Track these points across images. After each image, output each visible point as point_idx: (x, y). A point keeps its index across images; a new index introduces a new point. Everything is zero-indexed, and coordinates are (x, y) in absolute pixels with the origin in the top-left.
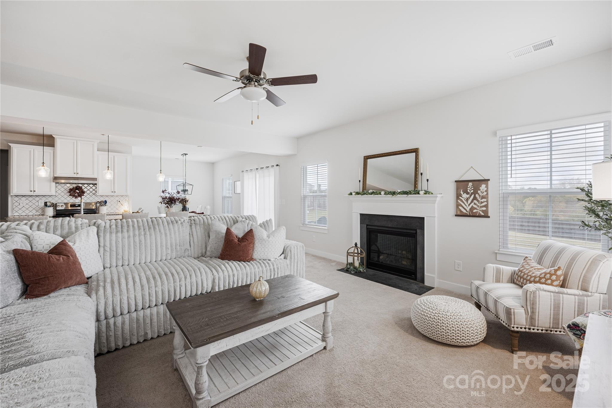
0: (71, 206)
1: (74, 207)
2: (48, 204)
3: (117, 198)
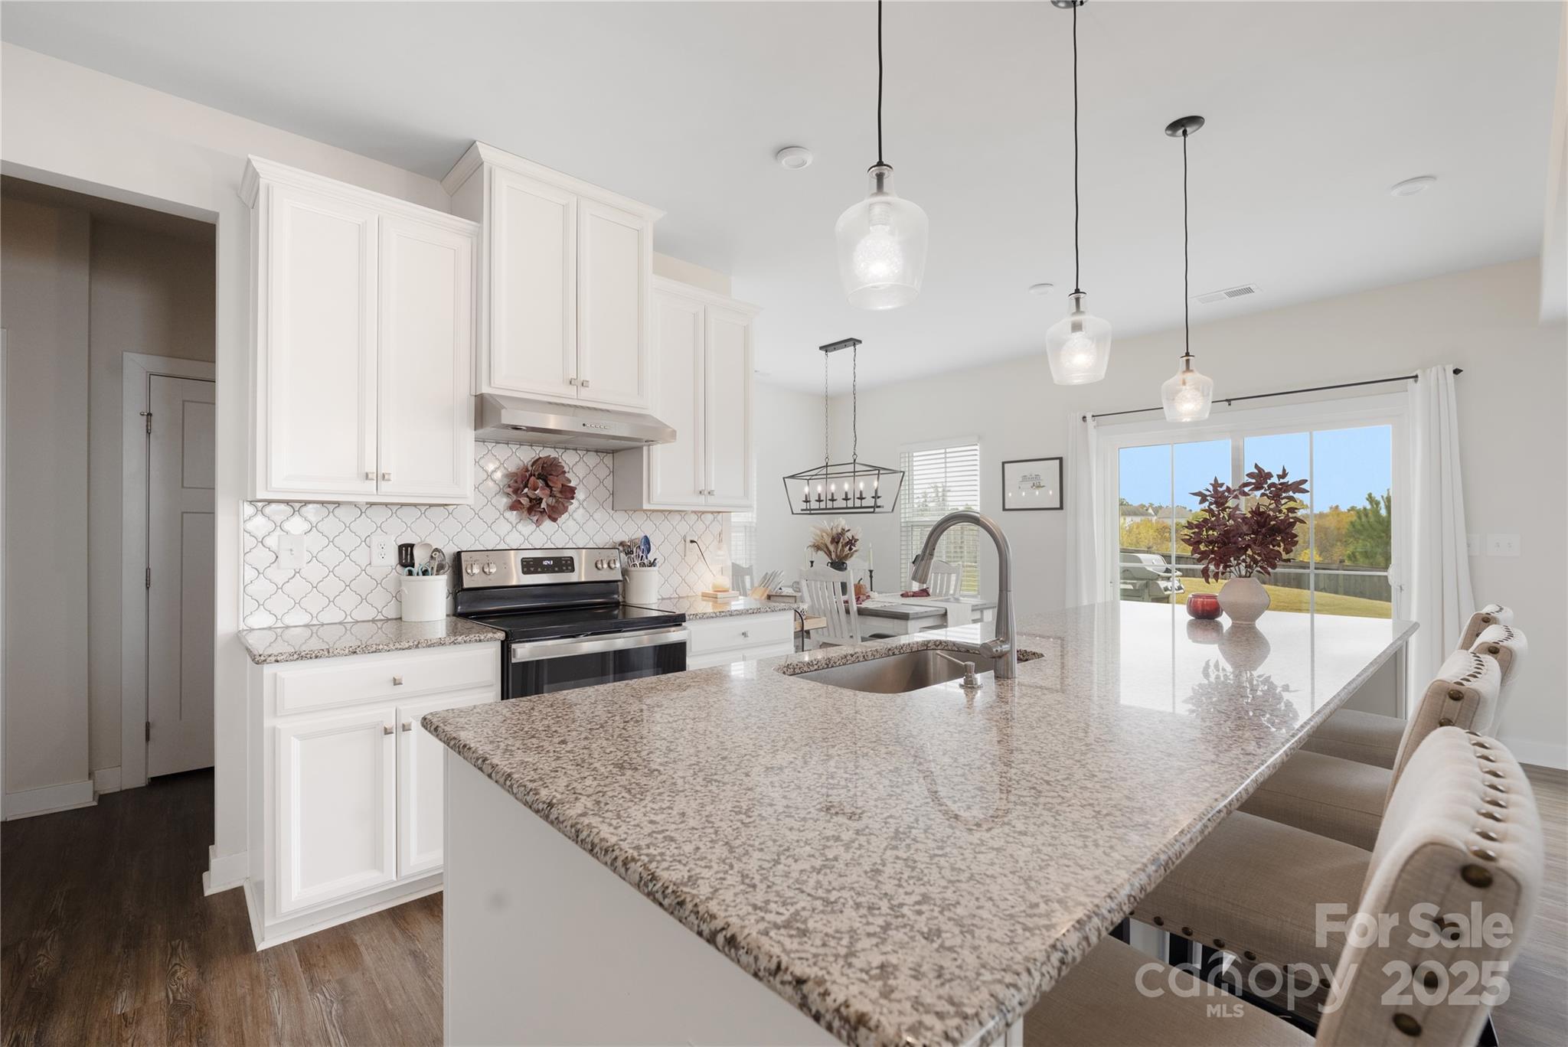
0: (531, 566)
1: (536, 572)
2: (420, 557)
3: (683, 528)
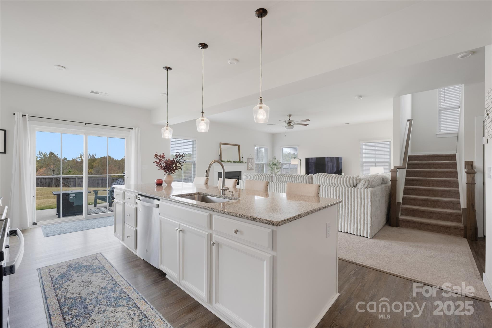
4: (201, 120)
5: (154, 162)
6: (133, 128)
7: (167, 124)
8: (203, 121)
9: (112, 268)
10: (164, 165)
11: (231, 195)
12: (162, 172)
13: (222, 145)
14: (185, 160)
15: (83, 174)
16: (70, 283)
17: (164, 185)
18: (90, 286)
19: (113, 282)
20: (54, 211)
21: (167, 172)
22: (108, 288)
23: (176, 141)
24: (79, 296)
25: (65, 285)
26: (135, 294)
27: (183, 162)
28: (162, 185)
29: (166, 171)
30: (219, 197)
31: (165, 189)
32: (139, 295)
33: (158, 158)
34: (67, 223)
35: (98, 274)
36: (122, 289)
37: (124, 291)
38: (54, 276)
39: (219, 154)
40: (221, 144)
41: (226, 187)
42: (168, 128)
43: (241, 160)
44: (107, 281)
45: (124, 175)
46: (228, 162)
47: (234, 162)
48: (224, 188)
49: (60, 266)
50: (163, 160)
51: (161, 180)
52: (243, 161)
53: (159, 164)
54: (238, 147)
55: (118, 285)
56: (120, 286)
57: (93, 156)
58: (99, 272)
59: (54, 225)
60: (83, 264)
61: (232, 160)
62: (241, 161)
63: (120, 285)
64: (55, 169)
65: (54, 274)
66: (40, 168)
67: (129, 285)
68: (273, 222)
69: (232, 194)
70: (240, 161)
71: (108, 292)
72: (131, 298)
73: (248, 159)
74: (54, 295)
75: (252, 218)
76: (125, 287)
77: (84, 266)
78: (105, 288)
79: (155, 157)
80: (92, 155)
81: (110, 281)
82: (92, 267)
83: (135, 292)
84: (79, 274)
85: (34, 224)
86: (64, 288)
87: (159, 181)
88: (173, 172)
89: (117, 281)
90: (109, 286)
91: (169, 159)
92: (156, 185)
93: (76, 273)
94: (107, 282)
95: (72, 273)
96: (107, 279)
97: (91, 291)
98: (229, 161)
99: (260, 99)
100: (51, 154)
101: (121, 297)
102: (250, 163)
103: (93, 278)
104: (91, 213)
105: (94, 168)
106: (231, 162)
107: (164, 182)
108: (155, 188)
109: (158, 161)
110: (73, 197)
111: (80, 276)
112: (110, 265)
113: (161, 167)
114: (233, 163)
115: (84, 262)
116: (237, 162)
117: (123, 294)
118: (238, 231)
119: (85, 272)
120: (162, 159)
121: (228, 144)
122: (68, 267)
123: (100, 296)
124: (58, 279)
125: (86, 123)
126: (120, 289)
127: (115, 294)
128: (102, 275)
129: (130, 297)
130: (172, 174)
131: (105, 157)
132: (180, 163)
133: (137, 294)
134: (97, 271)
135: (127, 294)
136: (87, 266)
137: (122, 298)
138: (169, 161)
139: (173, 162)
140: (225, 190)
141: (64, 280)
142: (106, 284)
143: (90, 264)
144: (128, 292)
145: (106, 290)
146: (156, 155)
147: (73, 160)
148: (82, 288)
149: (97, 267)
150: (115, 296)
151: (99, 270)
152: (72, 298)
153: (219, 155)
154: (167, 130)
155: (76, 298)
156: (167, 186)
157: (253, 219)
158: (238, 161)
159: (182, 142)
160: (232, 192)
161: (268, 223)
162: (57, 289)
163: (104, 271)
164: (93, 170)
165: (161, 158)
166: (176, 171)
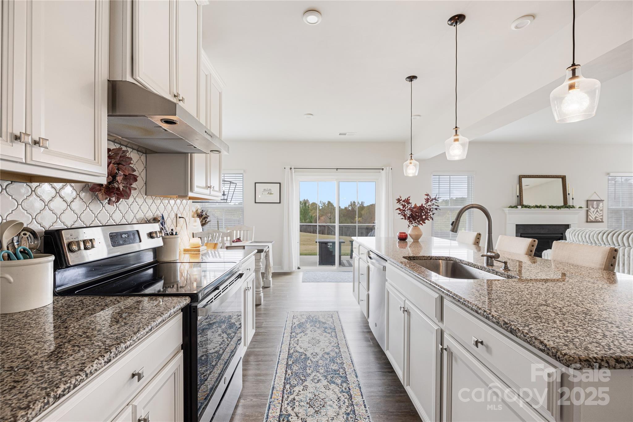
4: (453, 141)
5: (397, 209)
6: (384, 168)
7: (411, 156)
8: (457, 143)
9: (342, 332)
10: (408, 213)
11: (503, 268)
12: (407, 222)
13: (523, 179)
14: (438, 206)
15: (335, 223)
16: (303, 335)
17: (410, 240)
18: (317, 345)
19: (337, 351)
20: (317, 258)
21: (413, 223)
22: (331, 356)
23: (440, 179)
24: (304, 352)
25: (299, 335)
26: (353, 375)
27: (436, 209)
28: (406, 240)
29: (410, 221)
30: (479, 268)
31: (410, 247)
32: (356, 379)
33: (402, 204)
34: (322, 271)
35: (328, 335)
36: (342, 363)
37: (344, 366)
38: (295, 323)
39: (517, 194)
40: (521, 177)
41: (493, 252)
42: (412, 161)
43: (570, 203)
44: (333, 346)
45: (374, 224)
46: (537, 207)
47: (550, 207)
48: (489, 254)
49: (302, 314)
50: (407, 207)
51: (405, 233)
52: (573, 206)
53: (402, 212)
54: (561, 179)
55: (341, 357)
56: (342, 358)
57: (362, 203)
58: (329, 333)
59: (312, 271)
60: (319, 319)
61: (547, 204)
62: (569, 206)
63: (342, 356)
64: (331, 217)
65: (295, 322)
66: (321, 217)
67: (351, 361)
68: (559, 353)
69: (505, 266)
70: (566, 205)
71: (329, 360)
72: (348, 379)
73: (587, 201)
74: (288, 342)
75: (509, 327)
76: (346, 361)
77: (319, 322)
78: (328, 354)
79: (397, 203)
80: (360, 203)
81: (335, 348)
82: (325, 326)
83: (354, 373)
84: (313, 328)
85: (299, 268)
86: (297, 339)
87: (402, 235)
88: (421, 222)
89: (342, 350)
90: (333, 354)
91: (416, 204)
92: (399, 240)
93: (311, 326)
94: (332, 348)
95: (308, 325)
96: (333, 344)
97: (316, 352)
98: (539, 205)
99: (572, 68)
100: (329, 202)
101: (338, 372)
102: (592, 210)
103: (322, 338)
104: (346, 265)
105: (363, 217)
106: (544, 207)
107: (409, 236)
108: (397, 243)
109: (402, 208)
110: (330, 246)
111: (313, 331)
112: (341, 328)
113: (405, 216)
114: (548, 209)
115: (321, 317)
116: (559, 208)
117: (341, 370)
118: (482, 343)
119: (318, 328)
120: (407, 205)
121: (537, 176)
122: (307, 318)
123: (320, 361)
124: (297, 327)
125: (337, 169)
126: (340, 362)
127: (335, 366)
128: (330, 338)
129: (347, 376)
130: (420, 226)
131: (373, 204)
132: (432, 209)
133: (355, 377)
134: (328, 331)
135: (345, 372)
136: (322, 322)
137: (339, 374)
138: (415, 207)
139: (421, 208)
140: (491, 257)
141: (300, 330)
142: (331, 349)
143: (324, 321)
144: (346, 370)
145: (328, 357)
146: (399, 200)
147: (346, 208)
148: (310, 345)
149: (329, 326)
150: (333, 368)
151: (330, 331)
152: (299, 352)
153: (518, 196)
154: (410, 165)
155: (301, 354)
156: (414, 242)
157: (509, 329)
158: (563, 204)
159: (450, 180)
160: (505, 263)
161: (544, 350)
162: (292, 338)
163: (333, 334)
164: (361, 218)
165: (405, 204)
166: (426, 221)
